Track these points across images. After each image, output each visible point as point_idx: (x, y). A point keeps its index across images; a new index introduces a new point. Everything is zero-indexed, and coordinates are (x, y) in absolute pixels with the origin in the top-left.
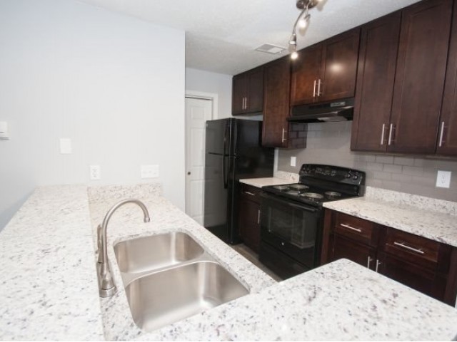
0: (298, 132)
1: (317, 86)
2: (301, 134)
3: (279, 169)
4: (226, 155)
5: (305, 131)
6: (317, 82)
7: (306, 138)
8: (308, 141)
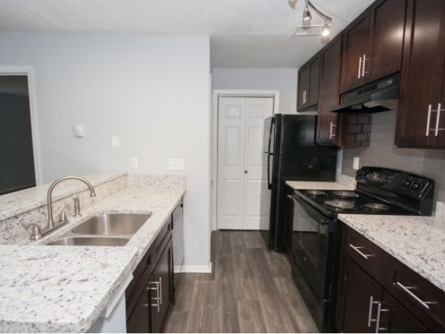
0: (362, 125)
1: (362, 63)
2: (365, 127)
3: (343, 173)
4: (270, 154)
5: (369, 123)
6: (362, 60)
7: (370, 132)
8: (373, 137)
